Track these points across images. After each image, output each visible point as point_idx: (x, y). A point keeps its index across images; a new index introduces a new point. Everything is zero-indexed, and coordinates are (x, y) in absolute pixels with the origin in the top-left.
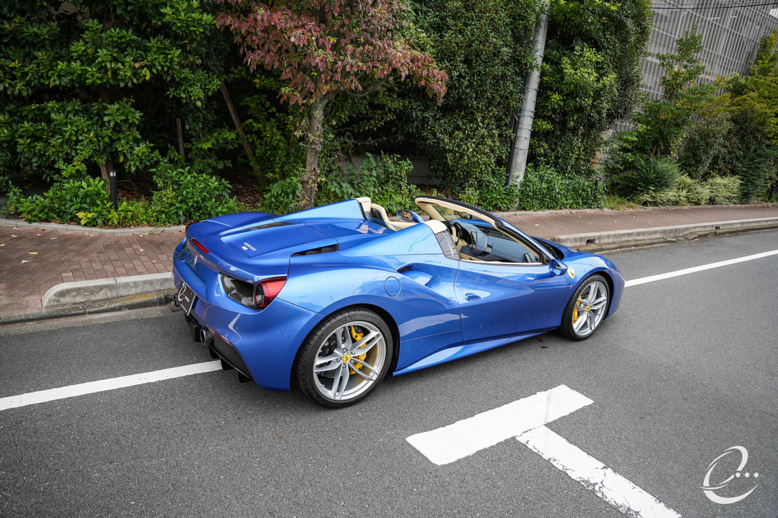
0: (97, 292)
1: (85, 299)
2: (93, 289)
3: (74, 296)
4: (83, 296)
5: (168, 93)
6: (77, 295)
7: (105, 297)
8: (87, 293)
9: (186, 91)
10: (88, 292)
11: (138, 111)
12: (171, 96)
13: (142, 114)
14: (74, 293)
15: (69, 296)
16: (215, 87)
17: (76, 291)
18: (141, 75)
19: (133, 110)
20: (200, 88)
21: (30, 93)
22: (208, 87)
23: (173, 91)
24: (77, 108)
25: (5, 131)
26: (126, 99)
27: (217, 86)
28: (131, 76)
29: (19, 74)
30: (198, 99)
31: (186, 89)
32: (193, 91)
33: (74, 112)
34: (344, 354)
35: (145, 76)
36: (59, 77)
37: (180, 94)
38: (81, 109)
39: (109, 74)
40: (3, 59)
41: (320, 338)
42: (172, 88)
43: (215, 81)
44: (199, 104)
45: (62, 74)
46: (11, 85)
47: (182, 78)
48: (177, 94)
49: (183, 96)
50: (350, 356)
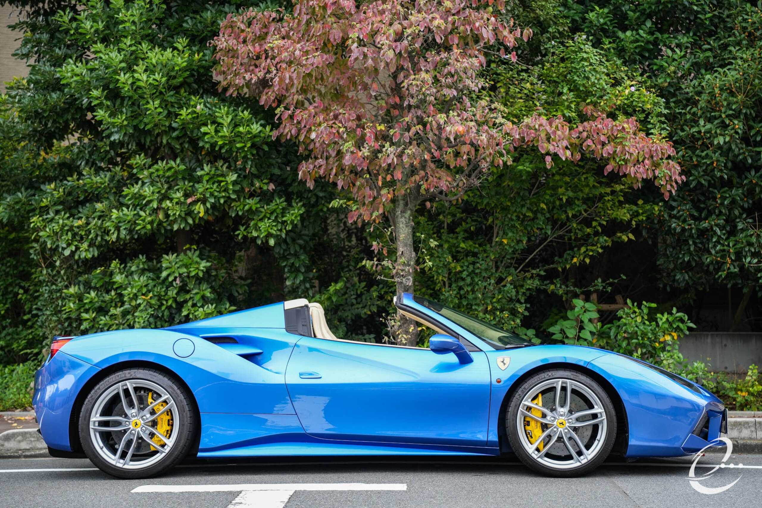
1: (31, 446)
4: (29, 442)
5: (237, 232)
6: (23, 441)
8: (33, 439)
9: (257, 228)
10: (34, 437)
12: (240, 237)
13: (208, 264)
15: (15, 440)
16: (293, 218)
18: (195, 212)
19: (198, 260)
20: (274, 221)
21: (96, 254)
22: (284, 219)
23: (245, 230)
24: (141, 266)
25: (72, 305)
26: (188, 246)
27: (296, 217)
28: (183, 215)
29: (83, 233)
30: (269, 235)
31: (256, 224)
32: (262, 225)
33: (140, 271)
34: (133, 419)
35: (199, 212)
36: (118, 228)
37: (251, 232)
38: (146, 267)
39: (161, 216)
40: (71, 219)
41: (96, 391)
42: (243, 225)
43: (296, 211)
44: (272, 242)
45: (120, 224)
46: (77, 248)
47: (247, 211)
48: (248, 233)
49: (255, 234)
50: (141, 422)
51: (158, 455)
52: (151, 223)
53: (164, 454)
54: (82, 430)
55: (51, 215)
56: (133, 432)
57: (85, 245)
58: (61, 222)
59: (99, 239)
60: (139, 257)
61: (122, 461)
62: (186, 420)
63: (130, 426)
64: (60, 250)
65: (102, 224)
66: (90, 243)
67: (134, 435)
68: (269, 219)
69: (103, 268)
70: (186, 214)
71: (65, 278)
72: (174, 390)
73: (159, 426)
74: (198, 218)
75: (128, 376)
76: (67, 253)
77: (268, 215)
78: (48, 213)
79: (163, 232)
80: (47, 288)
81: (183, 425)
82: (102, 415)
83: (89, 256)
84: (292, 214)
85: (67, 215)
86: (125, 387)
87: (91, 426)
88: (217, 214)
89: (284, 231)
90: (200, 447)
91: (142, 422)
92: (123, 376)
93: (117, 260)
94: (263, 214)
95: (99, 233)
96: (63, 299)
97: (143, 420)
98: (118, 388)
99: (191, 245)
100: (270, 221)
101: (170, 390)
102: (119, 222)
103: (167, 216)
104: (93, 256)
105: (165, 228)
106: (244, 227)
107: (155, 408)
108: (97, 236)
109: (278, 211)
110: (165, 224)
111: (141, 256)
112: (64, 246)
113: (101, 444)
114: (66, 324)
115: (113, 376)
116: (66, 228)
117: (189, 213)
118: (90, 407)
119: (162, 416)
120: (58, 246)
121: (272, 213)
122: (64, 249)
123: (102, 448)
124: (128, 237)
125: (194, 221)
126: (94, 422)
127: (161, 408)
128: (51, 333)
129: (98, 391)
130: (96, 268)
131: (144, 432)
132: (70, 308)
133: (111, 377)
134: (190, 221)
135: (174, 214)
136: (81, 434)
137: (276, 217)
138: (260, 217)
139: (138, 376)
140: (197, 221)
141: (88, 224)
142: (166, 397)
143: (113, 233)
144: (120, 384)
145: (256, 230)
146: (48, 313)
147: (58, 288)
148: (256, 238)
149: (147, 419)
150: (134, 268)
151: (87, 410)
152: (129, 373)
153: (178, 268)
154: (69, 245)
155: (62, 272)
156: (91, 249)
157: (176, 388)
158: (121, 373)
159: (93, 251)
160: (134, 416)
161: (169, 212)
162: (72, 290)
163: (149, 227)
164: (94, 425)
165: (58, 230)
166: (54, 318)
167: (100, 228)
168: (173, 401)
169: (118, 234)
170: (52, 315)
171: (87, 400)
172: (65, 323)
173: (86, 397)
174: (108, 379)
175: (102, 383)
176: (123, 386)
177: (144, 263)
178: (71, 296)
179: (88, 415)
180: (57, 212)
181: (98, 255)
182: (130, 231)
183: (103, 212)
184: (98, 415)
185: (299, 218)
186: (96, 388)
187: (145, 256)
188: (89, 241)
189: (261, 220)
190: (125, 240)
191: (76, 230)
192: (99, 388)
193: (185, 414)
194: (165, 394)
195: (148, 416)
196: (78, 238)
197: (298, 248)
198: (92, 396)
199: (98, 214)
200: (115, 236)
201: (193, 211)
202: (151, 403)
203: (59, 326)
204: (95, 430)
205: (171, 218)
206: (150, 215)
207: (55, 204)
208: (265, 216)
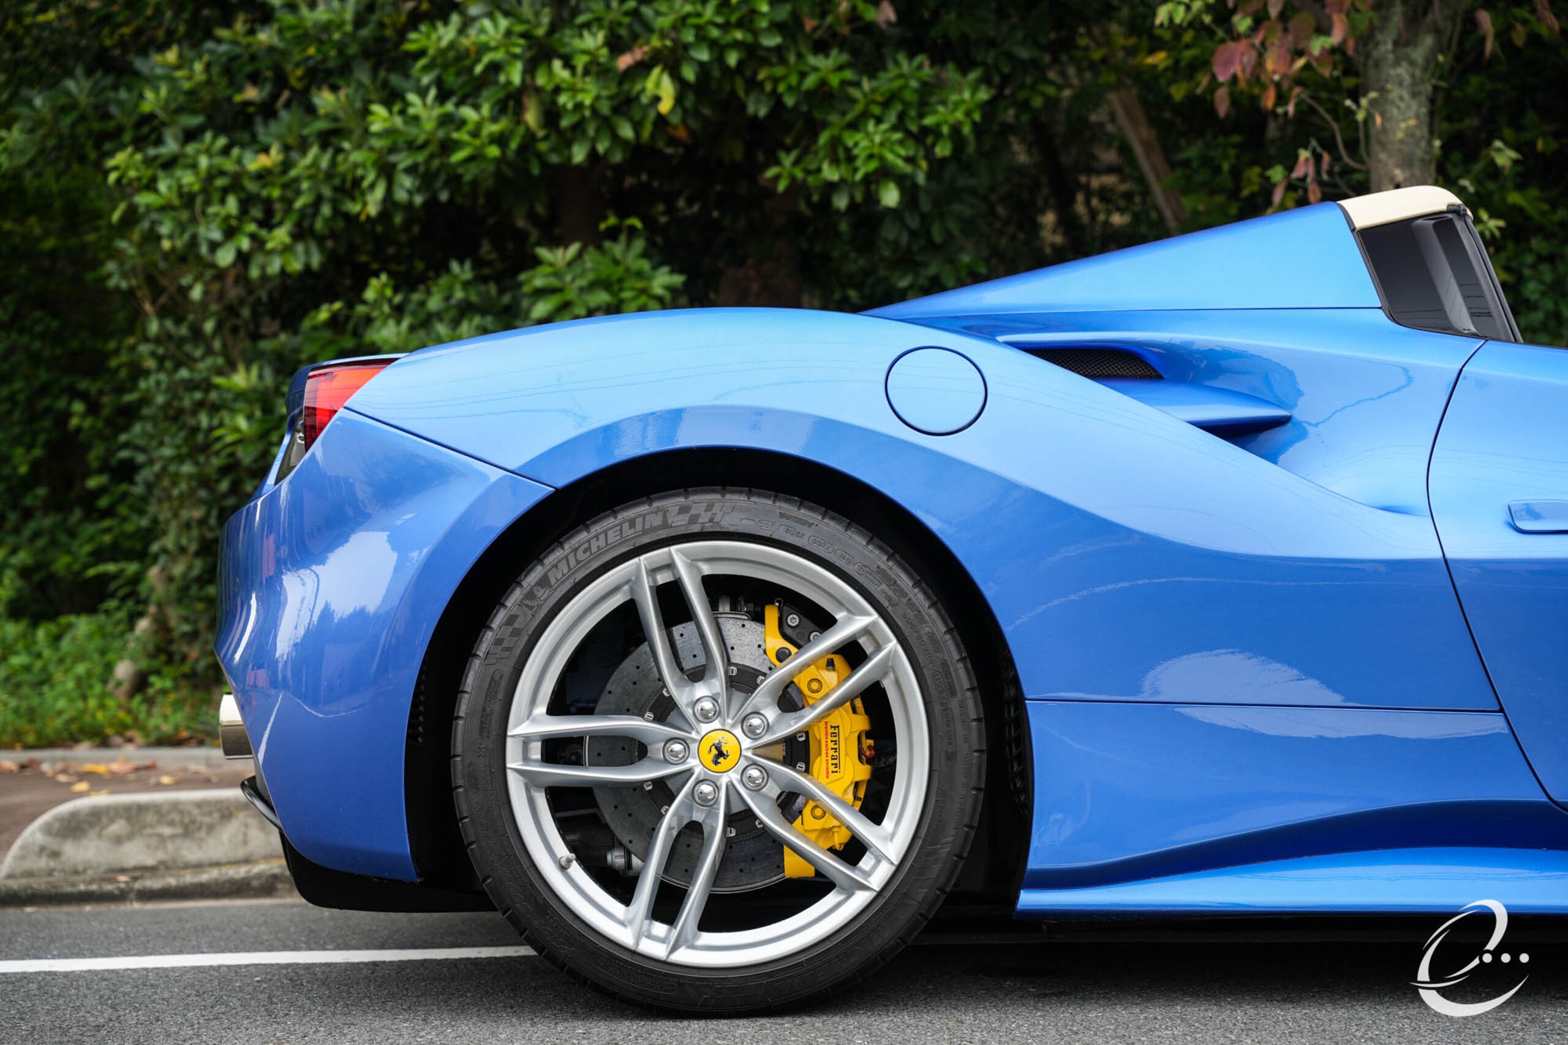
0: (211, 828)
1: (160, 856)
2: (196, 811)
3: (118, 840)
4: (154, 842)
5: (771, 172)
6: (130, 836)
7: (241, 853)
8: (167, 831)
9: (841, 153)
10: (172, 823)
11: (665, 269)
12: (782, 186)
13: (678, 280)
14: (118, 827)
15: (100, 835)
16: (959, 115)
17: (129, 819)
18: (644, 100)
19: (645, 265)
20: (894, 128)
21: (316, 260)
22: (929, 121)
23: (796, 163)
24: (459, 294)
25: (242, 423)
26: (612, 221)
27: (968, 114)
28: (605, 108)
29: (276, 193)
30: (885, 173)
31: (836, 142)
32: (861, 143)
33: (452, 313)
34: (705, 728)
35: (657, 99)
36: (387, 171)
37: (819, 170)
38: (474, 298)
39: (531, 117)
40: (235, 152)
41: (530, 595)
42: (788, 150)
43: (967, 95)
44: (890, 196)
45: (393, 158)
46: (258, 242)
47: (810, 94)
48: (808, 172)
49: (830, 173)
50: (739, 743)
51: (831, 899)
52: (501, 140)
53: (860, 899)
54: (472, 778)
55: (171, 146)
56: (706, 788)
57: (281, 235)
58: (204, 162)
59: (326, 210)
60: (448, 270)
61: (660, 929)
62: (960, 731)
63: (692, 762)
64: (204, 249)
65: (333, 164)
66: (299, 225)
67: (708, 803)
68: (879, 120)
69: (337, 305)
70: (616, 110)
71: (217, 345)
72: (902, 593)
73: (819, 765)
74: (652, 115)
75: (680, 523)
76: (225, 257)
77: (876, 110)
78: (159, 141)
79: (536, 170)
80: (162, 377)
81: (951, 757)
82: (557, 708)
83: (296, 266)
84: (957, 105)
85: (222, 141)
86: (663, 578)
87: (513, 761)
88: (706, 111)
89: (924, 164)
90: (1035, 862)
91: (746, 743)
92: (657, 520)
93: (384, 277)
94: (859, 108)
95: (327, 191)
96: (215, 409)
97: (751, 732)
98: (632, 582)
99: (622, 215)
100: (884, 126)
101: (878, 589)
102: (392, 150)
103: (551, 115)
104: (307, 268)
105: (540, 156)
106: (794, 155)
107: (802, 682)
108: (319, 200)
109: (909, 96)
110: (543, 147)
111: (455, 266)
112: (216, 235)
113: (562, 851)
114: (224, 486)
115: (609, 522)
116: (220, 182)
117: (625, 104)
118: (507, 668)
119: (835, 719)
120: (194, 242)
121: (886, 104)
122: (214, 246)
123: (563, 868)
124: (418, 200)
125: (637, 134)
126: (526, 741)
127: (830, 678)
128: (176, 515)
129: (541, 593)
130: (317, 307)
131: (757, 790)
132: (237, 430)
133: (596, 528)
134: (627, 132)
135: (579, 106)
136: (466, 801)
137: (902, 117)
138: (850, 117)
139: (729, 522)
140: (646, 132)
141: (286, 165)
142: (860, 623)
143: (372, 186)
144: (643, 559)
145: (835, 161)
146: (167, 452)
147: (197, 376)
148: (831, 187)
149: (768, 728)
150: (434, 303)
151: (493, 684)
152: (683, 510)
153: (582, 290)
154: (230, 233)
155: (209, 326)
156: (300, 248)
157: (905, 581)
158: (644, 509)
159: (307, 253)
160: (706, 717)
161: (563, 99)
162: (240, 379)
163: (494, 151)
164: (526, 759)
165: (196, 188)
166: (187, 468)
167: (329, 175)
168: (892, 644)
169: (389, 192)
170: (180, 459)
171: (489, 636)
172: (218, 481)
173: (483, 624)
174: (583, 536)
175: (558, 554)
176: (653, 571)
177: (466, 285)
178: (241, 395)
179: (496, 707)
180: (190, 135)
181: (323, 265)
182: (426, 178)
183: (335, 119)
184: (541, 709)
185: (977, 117)
186: (532, 578)
187: (468, 265)
188: (294, 217)
189: (854, 126)
190: (409, 206)
191: (251, 186)
192: (544, 582)
193: (954, 704)
194: (854, 611)
195: (771, 713)
196: (257, 212)
197: (953, 226)
198: (511, 620)
199: (321, 125)
200: (379, 192)
201: (637, 97)
202: (782, 656)
203: (203, 493)
204: (531, 780)
205: (565, 123)
206: (494, 119)
207: (180, 110)
208: (865, 115)
